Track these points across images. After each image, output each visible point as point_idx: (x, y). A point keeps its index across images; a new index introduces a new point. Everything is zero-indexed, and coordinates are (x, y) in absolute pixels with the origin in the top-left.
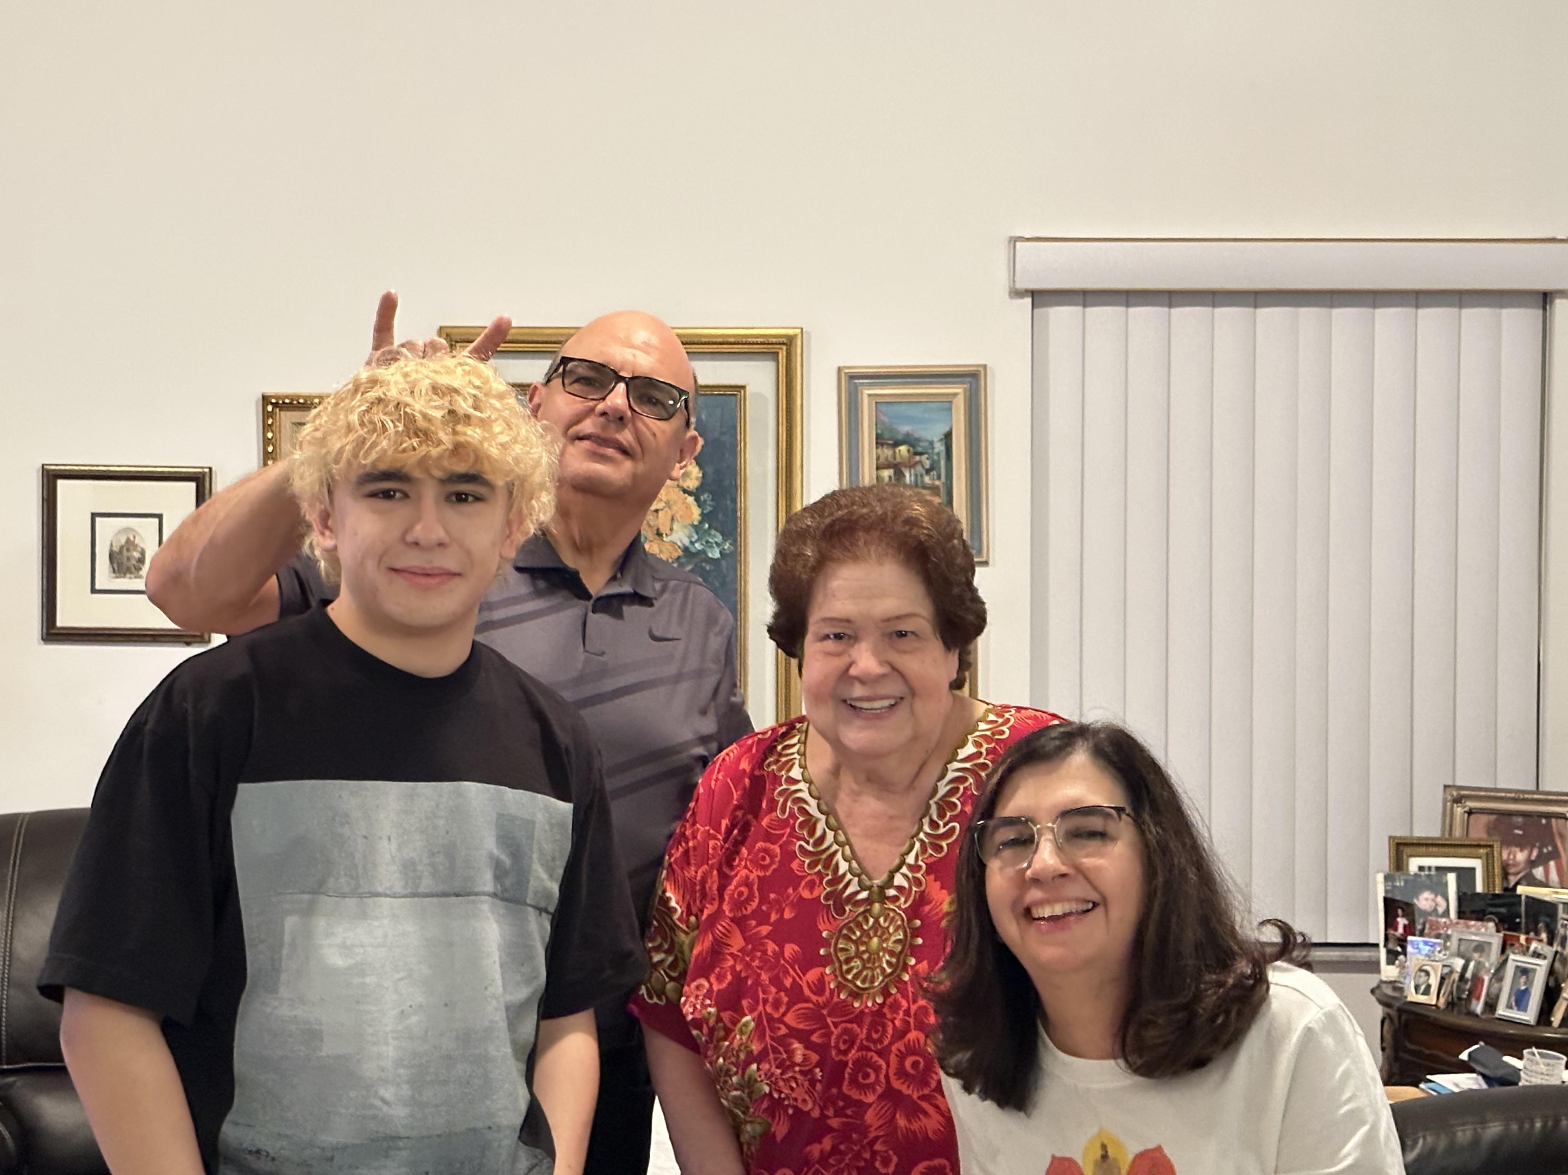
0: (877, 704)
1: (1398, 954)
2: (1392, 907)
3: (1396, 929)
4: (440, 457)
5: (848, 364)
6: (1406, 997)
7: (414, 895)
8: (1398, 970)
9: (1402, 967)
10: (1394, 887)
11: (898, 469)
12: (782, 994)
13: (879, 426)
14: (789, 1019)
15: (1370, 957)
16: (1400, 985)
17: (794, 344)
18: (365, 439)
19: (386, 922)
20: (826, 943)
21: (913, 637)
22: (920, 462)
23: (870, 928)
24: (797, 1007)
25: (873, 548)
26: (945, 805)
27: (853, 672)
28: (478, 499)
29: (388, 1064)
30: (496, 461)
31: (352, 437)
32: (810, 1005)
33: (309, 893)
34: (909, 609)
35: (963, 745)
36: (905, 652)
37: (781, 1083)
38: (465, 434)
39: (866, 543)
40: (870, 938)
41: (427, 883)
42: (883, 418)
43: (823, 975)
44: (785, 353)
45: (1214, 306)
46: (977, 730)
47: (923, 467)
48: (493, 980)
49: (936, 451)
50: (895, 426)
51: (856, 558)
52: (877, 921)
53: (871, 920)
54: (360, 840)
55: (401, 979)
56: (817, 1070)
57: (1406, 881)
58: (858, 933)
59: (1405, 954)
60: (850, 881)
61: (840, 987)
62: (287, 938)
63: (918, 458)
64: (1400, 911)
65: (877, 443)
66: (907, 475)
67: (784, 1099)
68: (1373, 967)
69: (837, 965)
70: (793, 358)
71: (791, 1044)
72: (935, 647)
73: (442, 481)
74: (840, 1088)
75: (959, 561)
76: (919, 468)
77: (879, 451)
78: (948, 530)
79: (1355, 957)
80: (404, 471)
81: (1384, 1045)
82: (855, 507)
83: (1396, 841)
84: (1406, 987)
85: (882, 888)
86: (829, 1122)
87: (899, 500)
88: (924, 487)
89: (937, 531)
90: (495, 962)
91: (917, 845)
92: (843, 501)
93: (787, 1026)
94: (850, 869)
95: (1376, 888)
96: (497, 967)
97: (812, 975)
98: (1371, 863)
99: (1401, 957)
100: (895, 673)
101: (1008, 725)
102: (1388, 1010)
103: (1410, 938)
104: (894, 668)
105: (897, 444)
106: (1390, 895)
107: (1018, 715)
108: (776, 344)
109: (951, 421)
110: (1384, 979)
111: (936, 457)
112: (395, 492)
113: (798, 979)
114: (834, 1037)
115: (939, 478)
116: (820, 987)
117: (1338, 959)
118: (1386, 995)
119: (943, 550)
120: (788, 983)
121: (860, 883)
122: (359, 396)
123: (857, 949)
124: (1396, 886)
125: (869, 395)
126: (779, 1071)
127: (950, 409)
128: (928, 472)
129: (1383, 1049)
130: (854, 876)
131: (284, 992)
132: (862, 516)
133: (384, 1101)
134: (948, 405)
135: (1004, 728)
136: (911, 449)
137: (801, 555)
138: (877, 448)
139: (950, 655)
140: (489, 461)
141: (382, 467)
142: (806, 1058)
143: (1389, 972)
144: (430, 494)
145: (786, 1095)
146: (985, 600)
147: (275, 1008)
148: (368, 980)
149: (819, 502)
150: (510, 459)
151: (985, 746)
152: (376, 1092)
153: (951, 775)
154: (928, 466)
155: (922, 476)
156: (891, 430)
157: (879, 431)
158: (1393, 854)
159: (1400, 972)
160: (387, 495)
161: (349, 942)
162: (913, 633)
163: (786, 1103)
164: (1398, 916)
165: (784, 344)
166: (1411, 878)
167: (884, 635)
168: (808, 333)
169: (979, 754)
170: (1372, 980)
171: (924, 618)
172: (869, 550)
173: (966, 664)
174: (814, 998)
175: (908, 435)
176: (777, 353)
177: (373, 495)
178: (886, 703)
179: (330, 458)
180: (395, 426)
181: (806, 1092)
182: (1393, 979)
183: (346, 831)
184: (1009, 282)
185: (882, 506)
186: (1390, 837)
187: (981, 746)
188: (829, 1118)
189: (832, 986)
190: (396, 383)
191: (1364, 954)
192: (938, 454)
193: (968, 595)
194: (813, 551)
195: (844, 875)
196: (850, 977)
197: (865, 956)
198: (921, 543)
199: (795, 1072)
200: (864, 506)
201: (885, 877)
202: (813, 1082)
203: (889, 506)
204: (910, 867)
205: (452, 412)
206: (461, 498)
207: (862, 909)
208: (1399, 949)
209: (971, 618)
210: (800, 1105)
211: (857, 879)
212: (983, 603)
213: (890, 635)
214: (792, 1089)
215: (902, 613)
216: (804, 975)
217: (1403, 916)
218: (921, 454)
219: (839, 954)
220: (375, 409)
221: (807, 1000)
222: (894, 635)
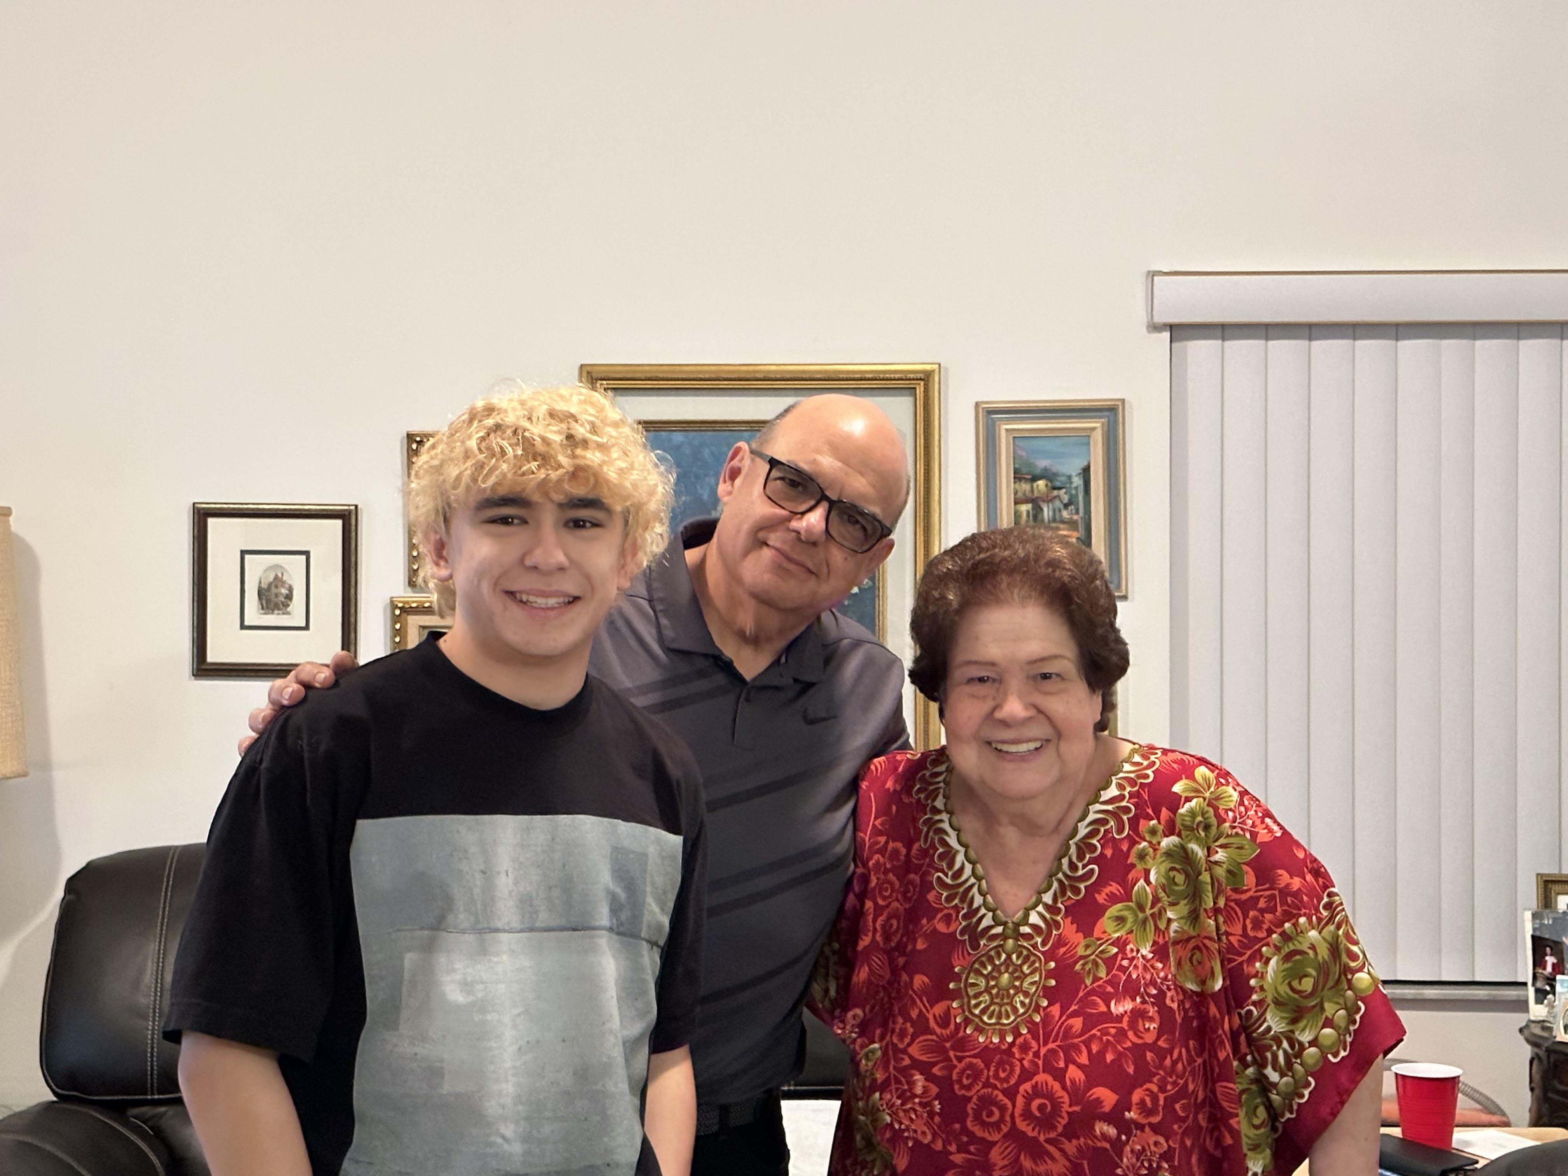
0: (1023, 748)
1: (1548, 993)
2: (1540, 945)
3: (1545, 969)
4: (560, 481)
5: (985, 400)
6: (1555, 1037)
7: (531, 930)
8: (1547, 1009)
9: (1551, 1006)
10: (1542, 925)
11: (1036, 502)
12: (908, 1025)
13: (1016, 461)
14: (914, 1050)
15: (1518, 996)
16: (1549, 1025)
17: (931, 380)
18: (484, 463)
19: (505, 957)
20: (957, 978)
21: (1058, 679)
22: (1058, 497)
23: (1001, 965)
24: (922, 1038)
25: (1016, 591)
26: (1084, 847)
27: (998, 715)
28: (596, 525)
29: (508, 1101)
30: (615, 485)
31: (469, 463)
32: (934, 1037)
33: (428, 929)
34: (1052, 650)
35: (1106, 787)
36: (1050, 694)
37: (901, 1114)
38: (584, 457)
39: (1008, 585)
40: (1001, 973)
41: (544, 918)
42: (1020, 452)
43: (949, 1008)
44: (922, 389)
45: (1355, 339)
46: (1122, 771)
47: (1061, 501)
48: (611, 1016)
49: (1074, 485)
50: (1032, 461)
51: (998, 601)
52: (1009, 957)
53: (1004, 956)
54: (478, 876)
55: (519, 1015)
56: (937, 1102)
57: (1554, 919)
58: (989, 968)
59: (1554, 994)
60: (984, 916)
61: (967, 1021)
62: (406, 976)
63: (1056, 493)
64: (1548, 950)
65: (1015, 478)
66: (1045, 509)
67: (904, 1131)
68: (1522, 1006)
69: (966, 1000)
70: (931, 393)
71: (912, 1076)
72: (1080, 689)
73: (561, 506)
74: (963, 1123)
75: (1102, 601)
76: (1058, 504)
77: (1017, 485)
78: (1090, 571)
79: (1503, 995)
80: (524, 495)
81: (1533, 1085)
82: (997, 550)
83: (1545, 878)
84: (1555, 1026)
85: (1017, 925)
86: (951, 1157)
87: (1041, 541)
88: (1063, 522)
89: (1080, 571)
90: (612, 997)
91: (1055, 885)
92: (984, 544)
93: (911, 1057)
94: (985, 904)
95: (1524, 928)
96: (614, 1002)
97: (939, 1009)
98: (1519, 902)
99: (1550, 996)
100: (1041, 716)
101: (1154, 768)
102: (1536, 1050)
103: (1559, 977)
104: (1040, 711)
105: (1034, 479)
106: (1538, 934)
107: (1164, 758)
108: (913, 379)
109: (1089, 455)
110: (1533, 1018)
111: (1074, 492)
112: (512, 519)
113: (924, 1010)
114: (957, 1070)
115: (1077, 513)
116: (945, 1020)
117: (1487, 998)
118: (1535, 1035)
119: (1088, 592)
120: (914, 1014)
121: (994, 918)
122: (475, 424)
123: (988, 983)
124: (1544, 924)
125: (1007, 430)
126: (899, 1102)
127: (1088, 444)
128: (1066, 506)
129: (1532, 1089)
130: (989, 911)
131: (404, 1029)
132: (1004, 559)
133: (504, 1137)
134: (1085, 440)
135: (1149, 772)
136: (1049, 484)
137: (943, 597)
138: (1015, 483)
139: (1095, 697)
140: (607, 485)
141: (502, 491)
142: (926, 1090)
143: (1538, 1011)
144: (548, 518)
145: (906, 1126)
146: (1127, 641)
147: (396, 1046)
148: (489, 1017)
149: (960, 544)
150: (627, 484)
151: (1128, 789)
152: (498, 1129)
153: (1091, 817)
154: (1066, 501)
155: (1060, 510)
156: (1029, 464)
157: (1017, 466)
158: (1541, 891)
159: (1548, 1012)
160: (505, 521)
161: (469, 979)
162: (1058, 675)
163: (906, 1134)
164: (1546, 955)
165: (921, 379)
166: (1561, 916)
167: (1028, 677)
168: (946, 369)
169: (1121, 798)
170: (1520, 1019)
171: (1068, 659)
172: (1012, 593)
173: (1109, 706)
174: (938, 1030)
175: (1046, 469)
176: (915, 388)
177: (493, 521)
178: (1032, 746)
179: (448, 486)
180: (514, 450)
181: (925, 1124)
182: (1541, 1019)
183: (464, 866)
184: (1147, 317)
185: (1024, 548)
186: (1538, 875)
187: (1125, 789)
188: (952, 1153)
189: (958, 1020)
190: (514, 409)
191: (1512, 993)
192: (1076, 488)
193: (1112, 637)
194: (955, 595)
195: (978, 909)
196: (977, 1012)
197: (994, 991)
198: (1064, 584)
199: (914, 1103)
200: (1005, 549)
201: (1020, 914)
202: (931, 1114)
203: (1030, 548)
204: (1047, 907)
205: (570, 437)
206: (578, 524)
207: (994, 944)
208: (1548, 988)
209: (1115, 659)
210: (920, 1138)
211: (991, 914)
212: (1125, 644)
213: (1034, 678)
214: (911, 1119)
215: (1045, 655)
216: (932, 1007)
217: (1551, 955)
218: (1060, 488)
219: (969, 990)
220: (492, 435)
221: (933, 1033)
222: (1039, 677)
